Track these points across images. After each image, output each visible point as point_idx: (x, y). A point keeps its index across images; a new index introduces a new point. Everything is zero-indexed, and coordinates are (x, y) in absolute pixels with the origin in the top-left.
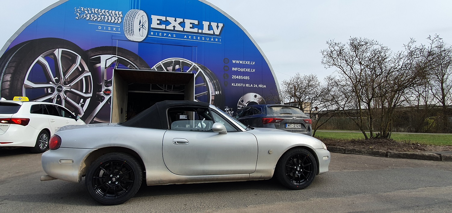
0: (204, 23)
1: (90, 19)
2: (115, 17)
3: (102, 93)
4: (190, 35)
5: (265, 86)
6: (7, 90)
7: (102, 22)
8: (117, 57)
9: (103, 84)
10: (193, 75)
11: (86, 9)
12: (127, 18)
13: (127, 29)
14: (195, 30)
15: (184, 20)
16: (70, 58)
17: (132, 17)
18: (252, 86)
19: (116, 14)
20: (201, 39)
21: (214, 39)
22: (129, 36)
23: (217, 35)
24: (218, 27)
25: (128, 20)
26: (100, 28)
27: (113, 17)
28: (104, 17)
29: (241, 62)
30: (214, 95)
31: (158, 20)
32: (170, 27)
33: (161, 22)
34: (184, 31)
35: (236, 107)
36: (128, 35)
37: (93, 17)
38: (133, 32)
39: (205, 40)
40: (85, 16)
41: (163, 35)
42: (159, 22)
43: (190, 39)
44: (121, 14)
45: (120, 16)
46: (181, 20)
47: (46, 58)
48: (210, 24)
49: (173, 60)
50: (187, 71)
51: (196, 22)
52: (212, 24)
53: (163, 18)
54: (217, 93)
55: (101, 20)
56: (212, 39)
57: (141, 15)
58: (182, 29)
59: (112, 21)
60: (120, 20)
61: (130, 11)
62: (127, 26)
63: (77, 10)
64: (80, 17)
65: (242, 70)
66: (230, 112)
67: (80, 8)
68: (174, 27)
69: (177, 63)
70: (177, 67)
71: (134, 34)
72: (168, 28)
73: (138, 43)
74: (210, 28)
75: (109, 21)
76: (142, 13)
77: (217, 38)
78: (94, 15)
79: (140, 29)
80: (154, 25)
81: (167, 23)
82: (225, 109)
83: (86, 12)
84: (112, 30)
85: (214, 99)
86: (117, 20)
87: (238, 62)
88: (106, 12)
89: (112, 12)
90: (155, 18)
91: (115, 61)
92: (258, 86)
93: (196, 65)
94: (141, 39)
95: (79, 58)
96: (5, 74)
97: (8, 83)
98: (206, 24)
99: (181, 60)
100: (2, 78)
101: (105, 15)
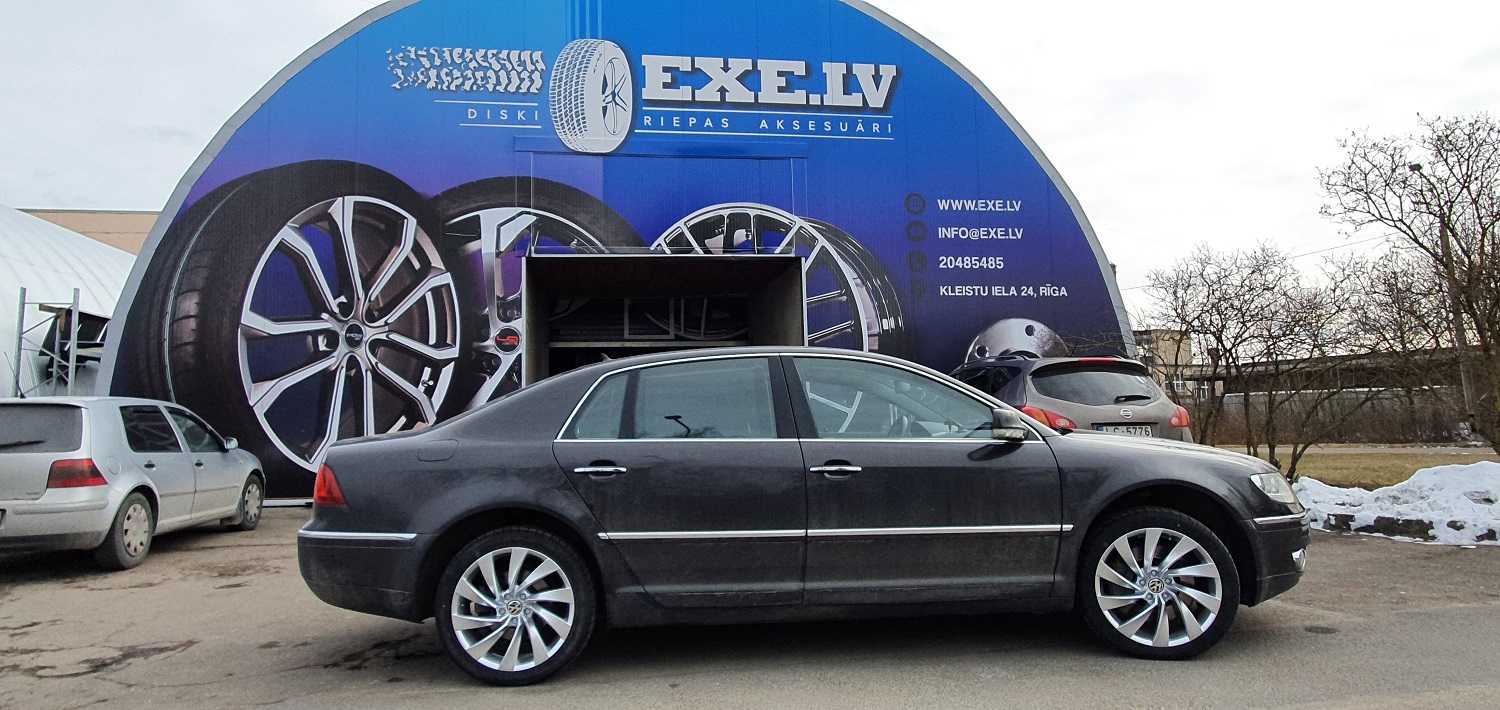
0: (827, 67)
2: (519, 74)
3: (490, 342)
4: (780, 117)
5: (1064, 291)
6: (190, 348)
7: (478, 92)
8: (535, 214)
9: (491, 311)
11: (425, 53)
12: (562, 73)
13: (563, 112)
14: (798, 97)
15: (755, 65)
16: (382, 226)
17: (577, 67)
19: (522, 63)
20: (820, 129)
21: (867, 124)
22: (569, 135)
23: (877, 111)
24: (877, 78)
25: (564, 81)
26: (472, 114)
27: (513, 73)
28: (485, 74)
29: (970, 205)
30: (879, 334)
31: (666, 70)
32: (708, 94)
33: (677, 79)
34: (756, 105)
36: (567, 132)
37: (449, 79)
38: (581, 121)
39: (835, 131)
40: (421, 77)
41: (684, 125)
42: (668, 78)
43: (780, 131)
44: (540, 60)
45: (536, 69)
46: (747, 64)
47: (304, 230)
48: (849, 69)
49: (726, 213)
50: (777, 251)
51: (799, 68)
52: (857, 68)
53: (684, 63)
54: (888, 324)
55: (475, 88)
56: (860, 127)
57: (608, 59)
58: (749, 97)
59: (512, 88)
60: (538, 83)
61: (570, 45)
62: (562, 100)
63: (394, 59)
64: (404, 82)
65: (975, 234)
67: (405, 51)
68: (723, 91)
69: (739, 221)
70: (740, 235)
71: (585, 127)
72: (700, 96)
73: (601, 159)
74: (850, 84)
75: (501, 89)
76: (609, 50)
77: (876, 120)
78: (451, 71)
79: (605, 109)
80: (653, 90)
81: (698, 78)
83: (424, 61)
84: (513, 119)
85: (876, 348)
86: (527, 83)
87: (957, 205)
88: (490, 55)
89: (509, 54)
90: (654, 65)
91: (529, 226)
92: (1036, 290)
93: (806, 225)
94: (610, 143)
95: (411, 223)
96: (178, 294)
97: (192, 324)
98: (834, 71)
99: (753, 210)
100: (169, 309)
101: (486, 69)
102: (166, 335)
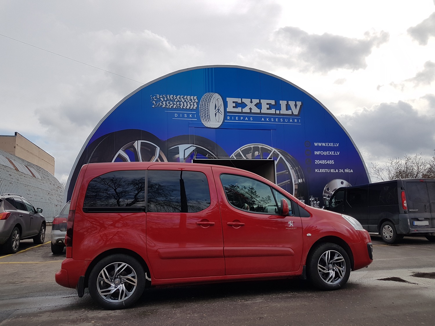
0: (281, 102)
1: (166, 107)
2: (190, 103)
4: (268, 117)
5: (352, 171)
7: (178, 109)
8: (195, 147)
10: (273, 161)
11: (162, 97)
12: (203, 103)
13: (203, 115)
14: (273, 111)
15: (260, 101)
16: (150, 150)
17: (207, 101)
18: (337, 171)
19: (191, 100)
20: (279, 121)
23: (296, 115)
24: (296, 105)
25: (203, 105)
26: (176, 116)
27: (188, 103)
28: (180, 103)
29: (324, 144)
30: (298, 184)
31: (234, 102)
32: (246, 110)
33: (237, 105)
34: (261, 113)
35: (322, 196)
36: (205, 121)
37: (169, 104)
38: (209, 118)
39: (284, 121)
40: (161, 104)
41: (239, 119)
42: (234, 104)
43: (268, 121)
44: (196, 99)
45: (195, 102)
46: (257, 101)
47: (126, 151)
48: (288, 102)
49: (252, 146)
50: (268, 158)
51: (273, 102)
52: (290, 102)
53: (239, 100)
54: (300, 181)
55: (177, 107)
56: (291, 121)
57: (216, 99)
58: (258, 111)
59: (188, 108)
60: (196, 106)
61: (205, 94)
62: (203, 111)
63: (153, 98)
64: (156, 105)
65: (325, 153)
66: (315, 202)
67: (156, 96)
68: (251, 109)
69: (256, 149)
70: (257, 153)
71: (210, 120)
72: (245, 110)
73: (215, 129)
74: (288, 107)
75: (185, 108)
76: (217, 96)
77: (296, 118)
78: (170, 102)
79: (216, 114)
80: (230, 109)
81: (243, 105)
82: (310, 199)
83: (162, 99)
84: (188, 117)
85: (297, 188)
86: (192, 106)
87: (320, 144)
88: (181, 97)
89: (187, 97)
90: (230, 101)
91: (194, 151)
92: (344, 171)
93: (276, 150)
94: (217, 125)
95: (158, 149)
98: (283, 103)
101: (180, 102)
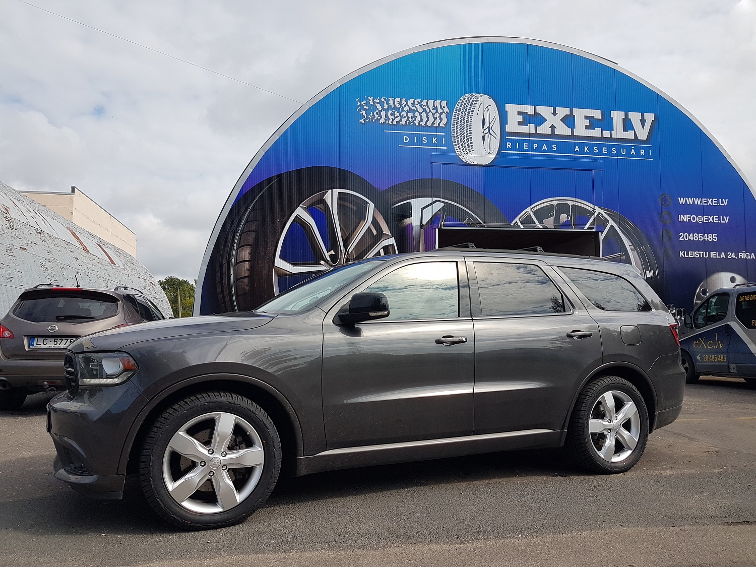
2: (433, 115)
5: (753, 256)
6: (246, 280)
7: (410, 126)
8: (443, 202)
10: (597, 233)
11: (379, 101)
12: (459, 114)
13: (459, 139)
14: (597, 132)
15: (571, 111)
16: (354, 208)
17: (468, 111)
18: (723, 255)
19: (435, 108)
20: (609, 152)
21: (638, 151)
22: (463, 153)
23: (642, 141)
24: (643, 121)
25: (460, 119)
26: (406, 139)
27: (430, 114)
28: (413, 115)
29: (697, 201)
31: (519, 113)
32: (544, 129)
33: (526, 119)
34: (573, 136)
36: (462, 151)
37: (393, 117)
38: (470, 145)
39: (618, 153)
40: (377, 116)
41: (530, 148)
42: (520, 118)
43: (586, 153)
44: (446, 106)
45: (444, 112)
46: (565, 111)
47: (310, 210)
48: (627, 115)
51: (597, 114)
52: (632, 115)
53: (529, 109)
54: (650, 274)
55: (408, 122)
56: (633, 152)
57: (485, 106)
58: (567, 131)
59: (429, 124)
60: (445, 120)
61: (463, 97)
62: (459, 132)
63: (361, 104)
64: (367, 119)
65: (700, 219)
67: (367, 99)
68: (553, 127)
69: (563, 208)
70: (564, 217)
71: (472, 148)
72: (540, 130)
73: (482, 168)
74: (627, 125)
77: (642, 148)
78: (394, 112)
79: (484, 137)
80: (512, 126)
81: (538, 120)
83: (378, 106)
84: (430, 143)
86: (438, 120)
87: (690, 201)
88: (416, 103)
89: (428, 101)
90: (512, 110)
91: (440, 210)
92: (737, 255)
93: (602, 212)
94: (487, 159)
95: (371, 206)
96: (238, 247)
97: (247, 265)
98: (617, 117)
99: (571, 202)
100: (234, 256)
101: (414, 111)
102: (232, 272)
